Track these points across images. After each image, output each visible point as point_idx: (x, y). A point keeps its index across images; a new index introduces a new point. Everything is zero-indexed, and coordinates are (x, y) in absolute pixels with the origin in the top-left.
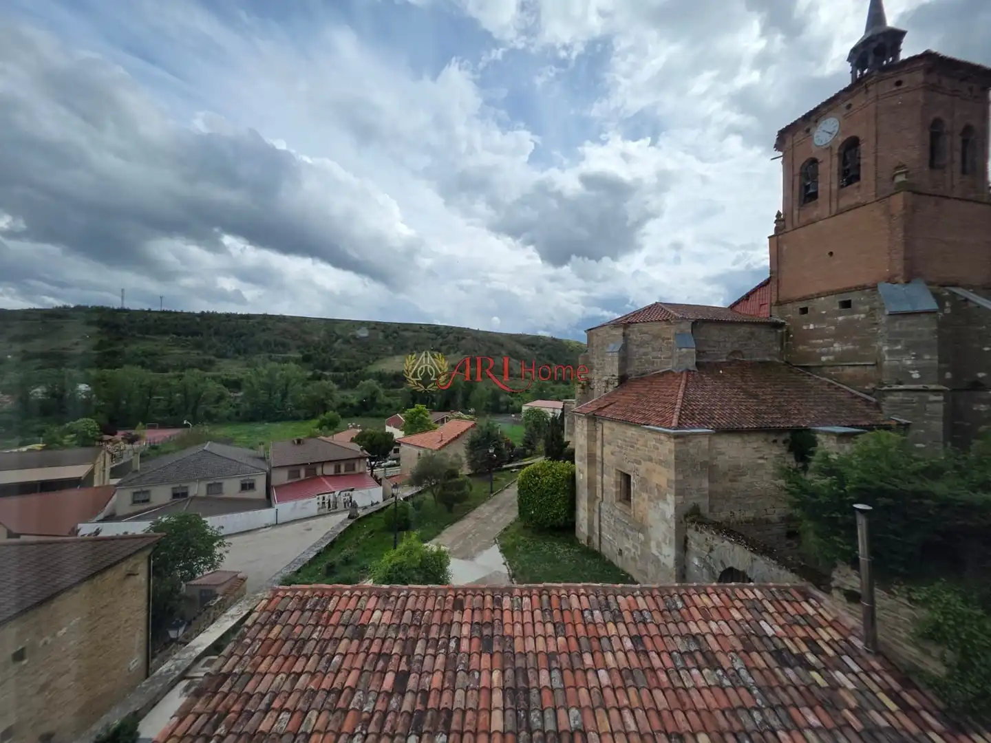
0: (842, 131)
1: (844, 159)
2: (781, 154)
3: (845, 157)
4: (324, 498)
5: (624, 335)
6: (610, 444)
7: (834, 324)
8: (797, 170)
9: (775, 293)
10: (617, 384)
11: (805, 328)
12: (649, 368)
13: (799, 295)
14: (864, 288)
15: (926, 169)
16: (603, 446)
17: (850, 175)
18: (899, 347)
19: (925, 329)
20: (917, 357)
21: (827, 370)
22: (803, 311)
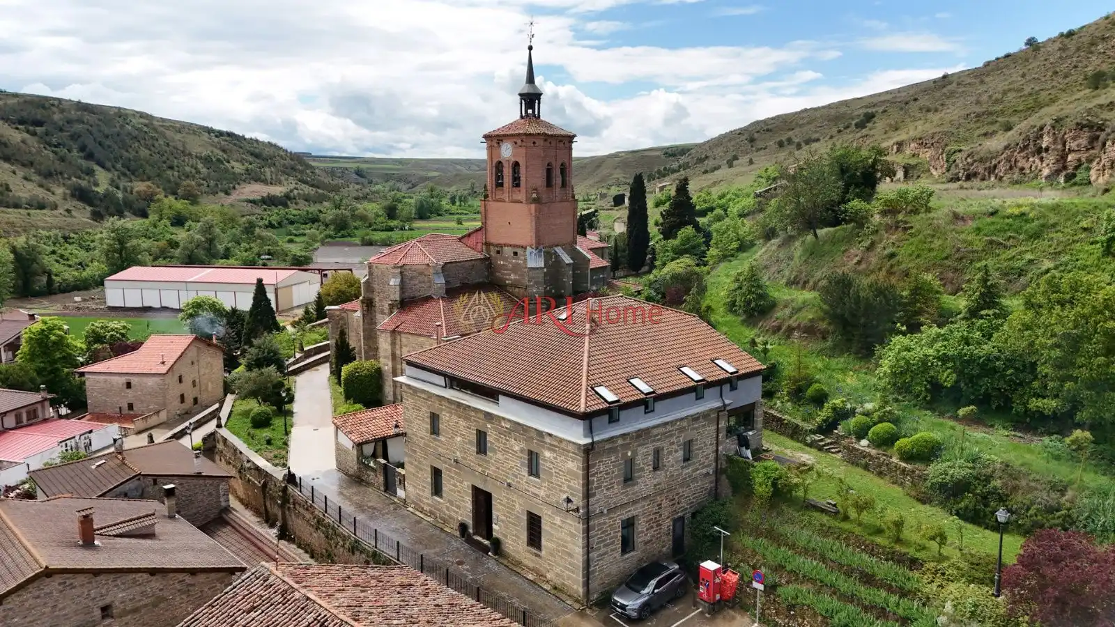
0: (513, 155)
1: (514, 171)
4: (66, 445)
6: (406, 346)
9: (484, 237)
10: (399, 306)
11: (499, 263)
12: (417, 294)
13: (495, 241)
14: (522, 247)
15: (545, 189)
16: (401, 348)
17: (516, 182)
19: (540, 275)
20: (538, 288)
22: (498, 252)
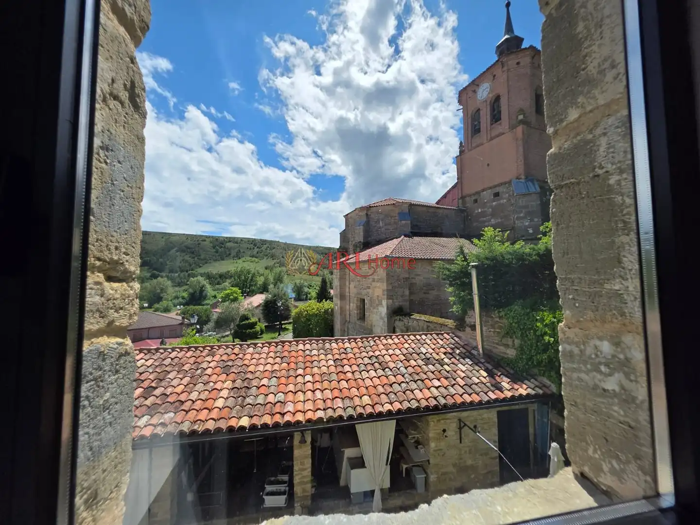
0: (491, 91)
1: (493, 109)
2: (462, 107)
3: (494, 106)
5: (367, 214)
6: (353, 281)
7: (491, 207)
8: (469, 116)
9: (460, 191)
10: (362, 247)
11: (476, 211)
13: (473, 191)
14: (505, 183)
15: (534, 113)
16: (350, 284)
17: (496, 117)
18: (522, 215)
19: (534, 203)
20: (531, 220)
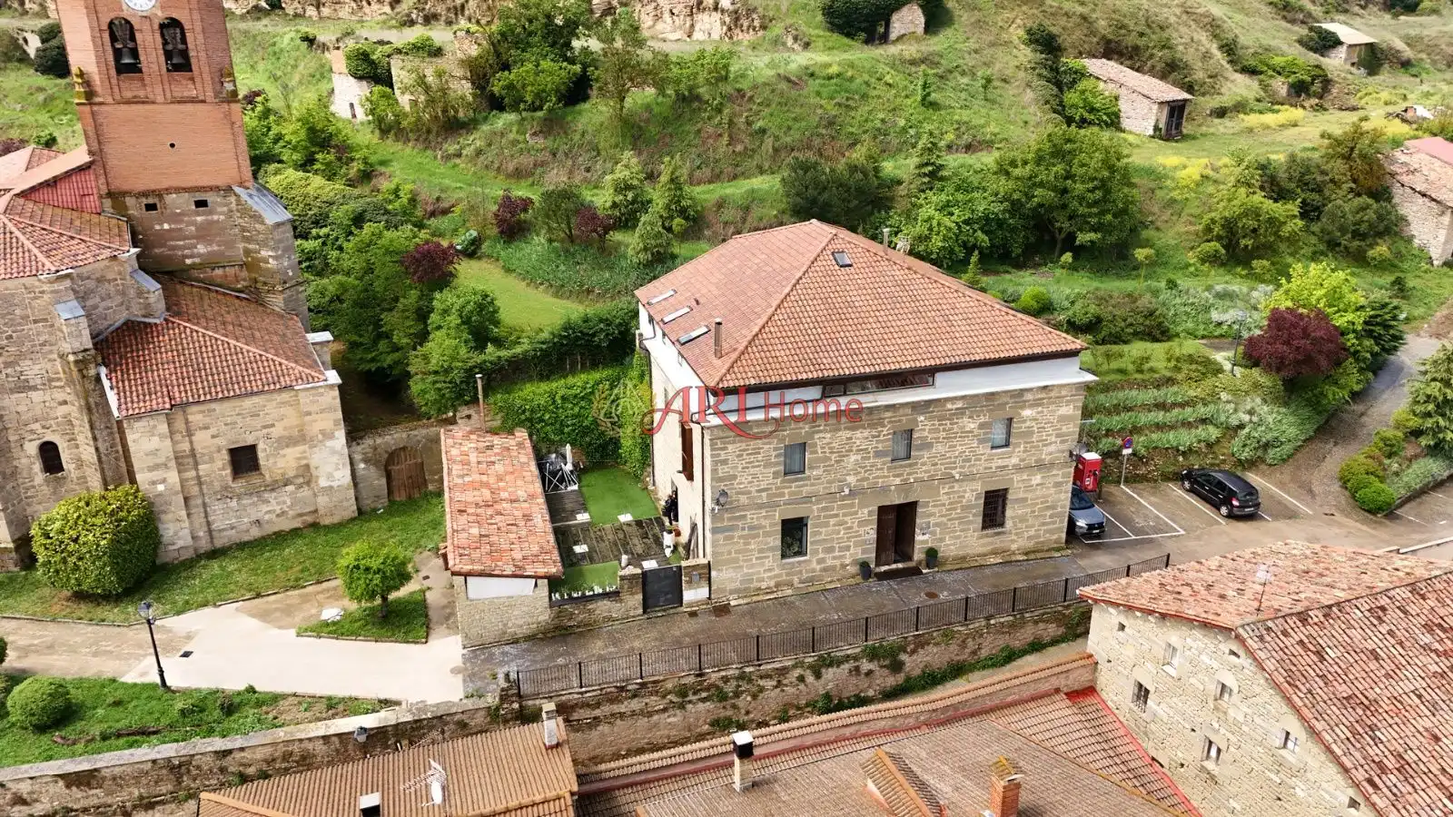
0: (161, 5)
5: (72, 288)
6: (206, 428)
7: (194, 223)
8: (105, 26)
9: (102, 180)
10: (100, 360)
11: (157, 227)
13: (140, 188)
14: (217, 189)
17: (174, 60)
18: (279, 252)
20: (289, 258)
21: (195, 273)
22: (151, 207)
